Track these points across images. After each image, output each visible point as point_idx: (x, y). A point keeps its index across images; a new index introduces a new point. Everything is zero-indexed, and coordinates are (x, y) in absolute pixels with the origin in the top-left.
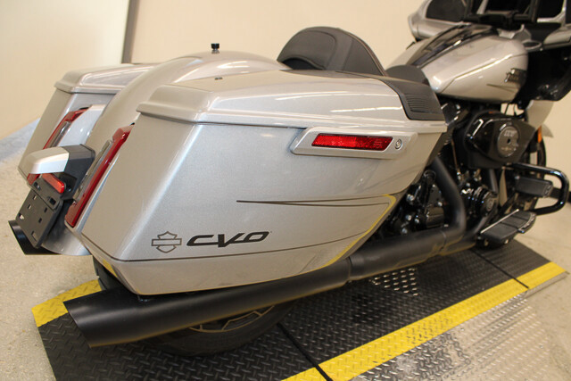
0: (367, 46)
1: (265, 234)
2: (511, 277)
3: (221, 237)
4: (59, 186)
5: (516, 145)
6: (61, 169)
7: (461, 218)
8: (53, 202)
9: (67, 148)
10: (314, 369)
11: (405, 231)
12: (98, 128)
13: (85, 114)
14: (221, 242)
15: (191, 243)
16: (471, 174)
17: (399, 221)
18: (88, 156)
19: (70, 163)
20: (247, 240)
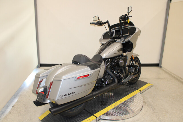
0: (87, 56)
1: (74, 92)
2: (137, 89)
3: (68, 94)
4: (43, 93)
5: (124, 63)
6: (43, 90)
7: (116, 80)
8: (43, 95)
9: (43, 87)
10: (93, 116)
11: (105, 86)
12: (46, 82)
13: (43, 80)
14: (69, 95)
15: (65, 96)
16: (117, 71)
17: (102, 85)
18: (46, 87)
19: (44, 89)
20: (72, 93)
